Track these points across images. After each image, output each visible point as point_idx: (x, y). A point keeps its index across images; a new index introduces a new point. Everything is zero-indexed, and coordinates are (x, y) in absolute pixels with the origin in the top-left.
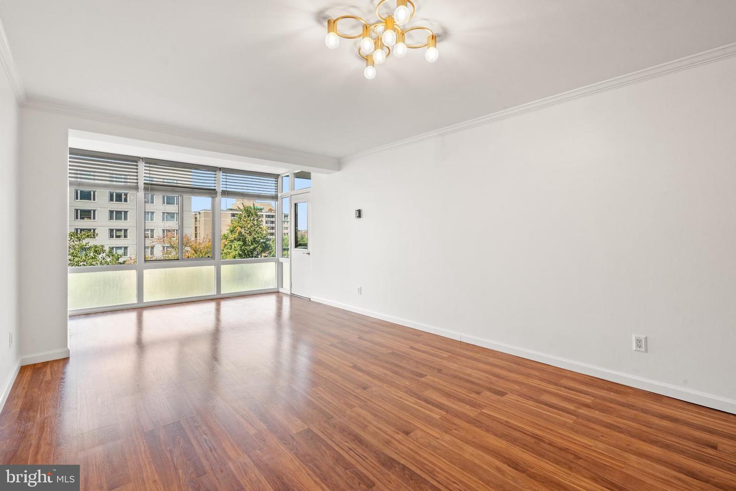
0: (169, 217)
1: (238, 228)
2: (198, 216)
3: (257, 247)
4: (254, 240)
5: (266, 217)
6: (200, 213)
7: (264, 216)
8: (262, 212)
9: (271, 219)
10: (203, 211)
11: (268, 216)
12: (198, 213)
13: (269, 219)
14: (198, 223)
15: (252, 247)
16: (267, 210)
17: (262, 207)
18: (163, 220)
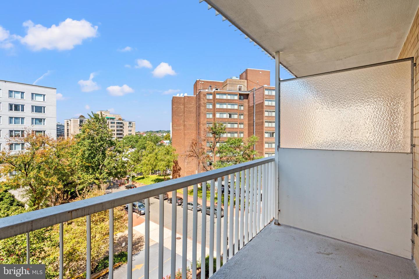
0: (38, 121)
1: (88, 130)
2: (69, 122)
3: (104, 143)
4: (101, 139)
5: (117, 124)
6: (70, 120)
7: (116, 123)
8: (114, 120)
9: (120, 125)
10: (73, 119)
11: (119, 123)
12: (69, 120)
13: (119, 125)
14: (69, 126)
15: (99, 144)
16: (118, 119)
17: (114, 117)
18: (32, 123)
